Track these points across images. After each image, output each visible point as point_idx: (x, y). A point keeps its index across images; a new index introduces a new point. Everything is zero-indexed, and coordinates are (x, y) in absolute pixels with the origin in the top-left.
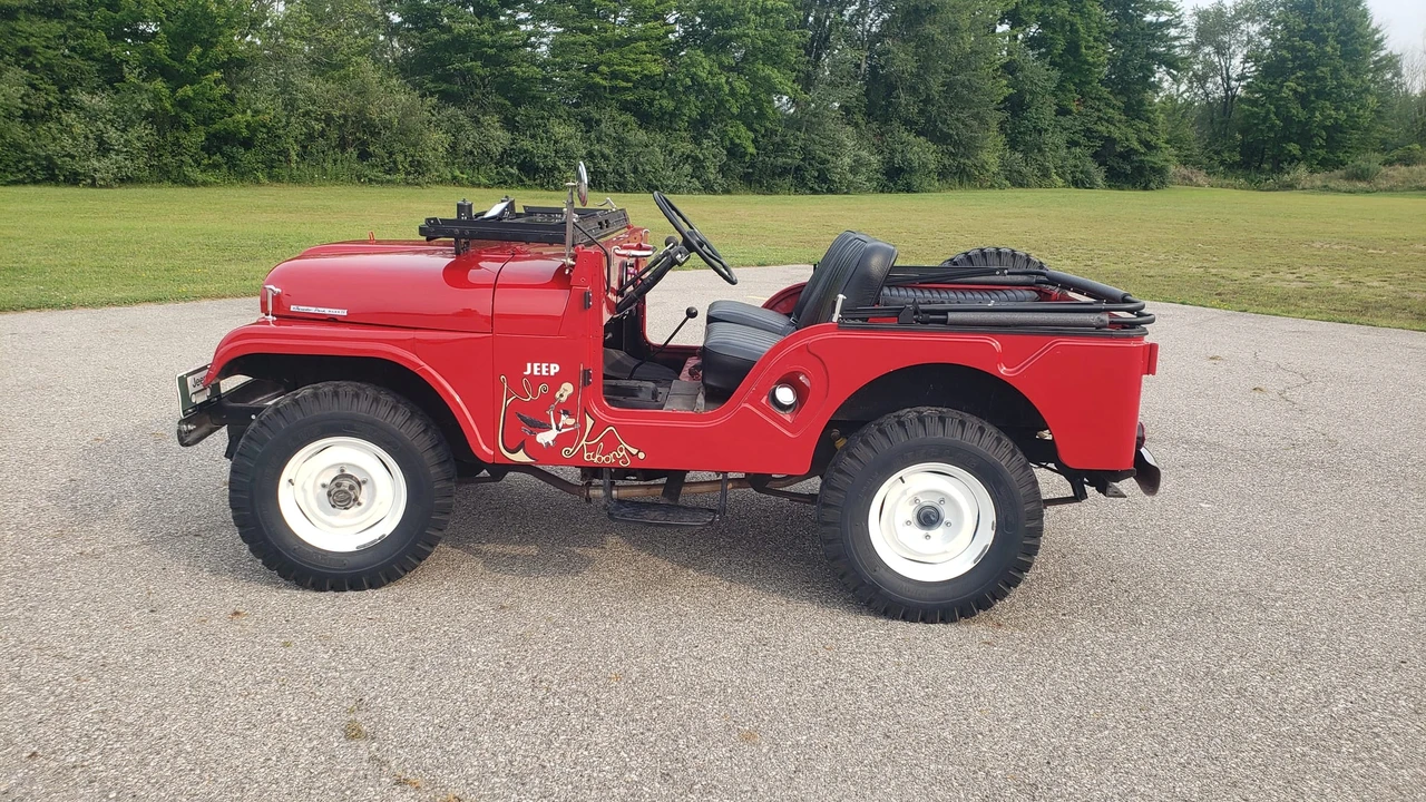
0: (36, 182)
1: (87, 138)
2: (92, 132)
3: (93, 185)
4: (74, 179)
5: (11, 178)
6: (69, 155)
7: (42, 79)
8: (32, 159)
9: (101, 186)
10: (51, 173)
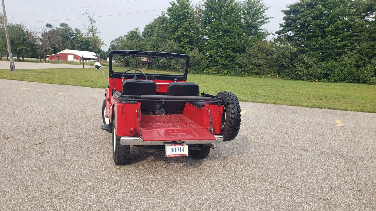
0: (355, 83)
1: (371, 71)
2: (373, 70)
3: (369, 84)
4: (364, 82)
5: (348, 81)
6: (365, 76)
7: (364, 57)
8: (355, 76)
9: (371, 84)
10: (359, 80)
